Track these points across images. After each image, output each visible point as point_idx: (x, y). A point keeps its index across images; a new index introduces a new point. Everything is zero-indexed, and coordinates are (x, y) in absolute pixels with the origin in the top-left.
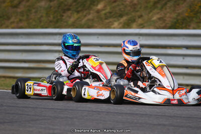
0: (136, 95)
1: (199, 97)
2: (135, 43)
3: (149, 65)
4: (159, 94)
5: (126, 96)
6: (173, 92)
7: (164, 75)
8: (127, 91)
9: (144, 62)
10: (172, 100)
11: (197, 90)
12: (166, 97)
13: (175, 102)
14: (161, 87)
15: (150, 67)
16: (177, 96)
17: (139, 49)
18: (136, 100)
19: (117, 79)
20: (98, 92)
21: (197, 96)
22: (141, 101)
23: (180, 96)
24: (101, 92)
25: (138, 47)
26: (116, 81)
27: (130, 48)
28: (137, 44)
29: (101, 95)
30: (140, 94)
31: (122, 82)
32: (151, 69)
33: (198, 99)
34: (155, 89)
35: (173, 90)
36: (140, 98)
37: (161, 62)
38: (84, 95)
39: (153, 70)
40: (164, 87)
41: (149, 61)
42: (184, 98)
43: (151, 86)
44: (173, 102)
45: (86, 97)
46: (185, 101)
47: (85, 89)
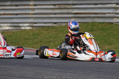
0: (75, 55)
1: (112, 57)
2: (76, 24)
3: (83, 37)
4: (88, 55)
5: (68, 56)
6: (96, 54)
7: (92, 44)
8: (69, 53)
9: (81, 36)
10: (96, 59)
11: (111, 53)
12: (92, 57)
13: (97, 60)
14: (90, 51)
15: (84, 39)
16: (99, 56)
17: (78, 27)
18: (74, 58)
20: (53, 53)
21: (111, 57)
22: (77, 58)
23: (101, 56)
24: (55, 53)
25: (78, 26)
26: (64, 46)
27: (73, 26)
28: (77, 24)
30: (77, 54)
31: (68, 47)
32: (84, 40)
33: (111, 58)
34: (86, 52)
35: (96, 52)
36: (76, 57)
37: (91, 36)
38: (45, 54)
39: (86, 40)
40: (91, 51)
41: (84, 35)
42: (103, 57)
43: (84, 50)
44: (96, 60)
45: (46, 55)
46: (104, 59)
47: (46, 50)
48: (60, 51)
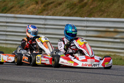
3: (39, 41)
7: (47, 47)
8: (24, 57)
9: (36, 39)
19: (21, 49)
24: (9, 58)
29: (10, 59)
32: (40, 44)
37: (46, 39)
41: (39, 39)
45: (1, 61)
47: (1, 55)
48: (15, 55)
